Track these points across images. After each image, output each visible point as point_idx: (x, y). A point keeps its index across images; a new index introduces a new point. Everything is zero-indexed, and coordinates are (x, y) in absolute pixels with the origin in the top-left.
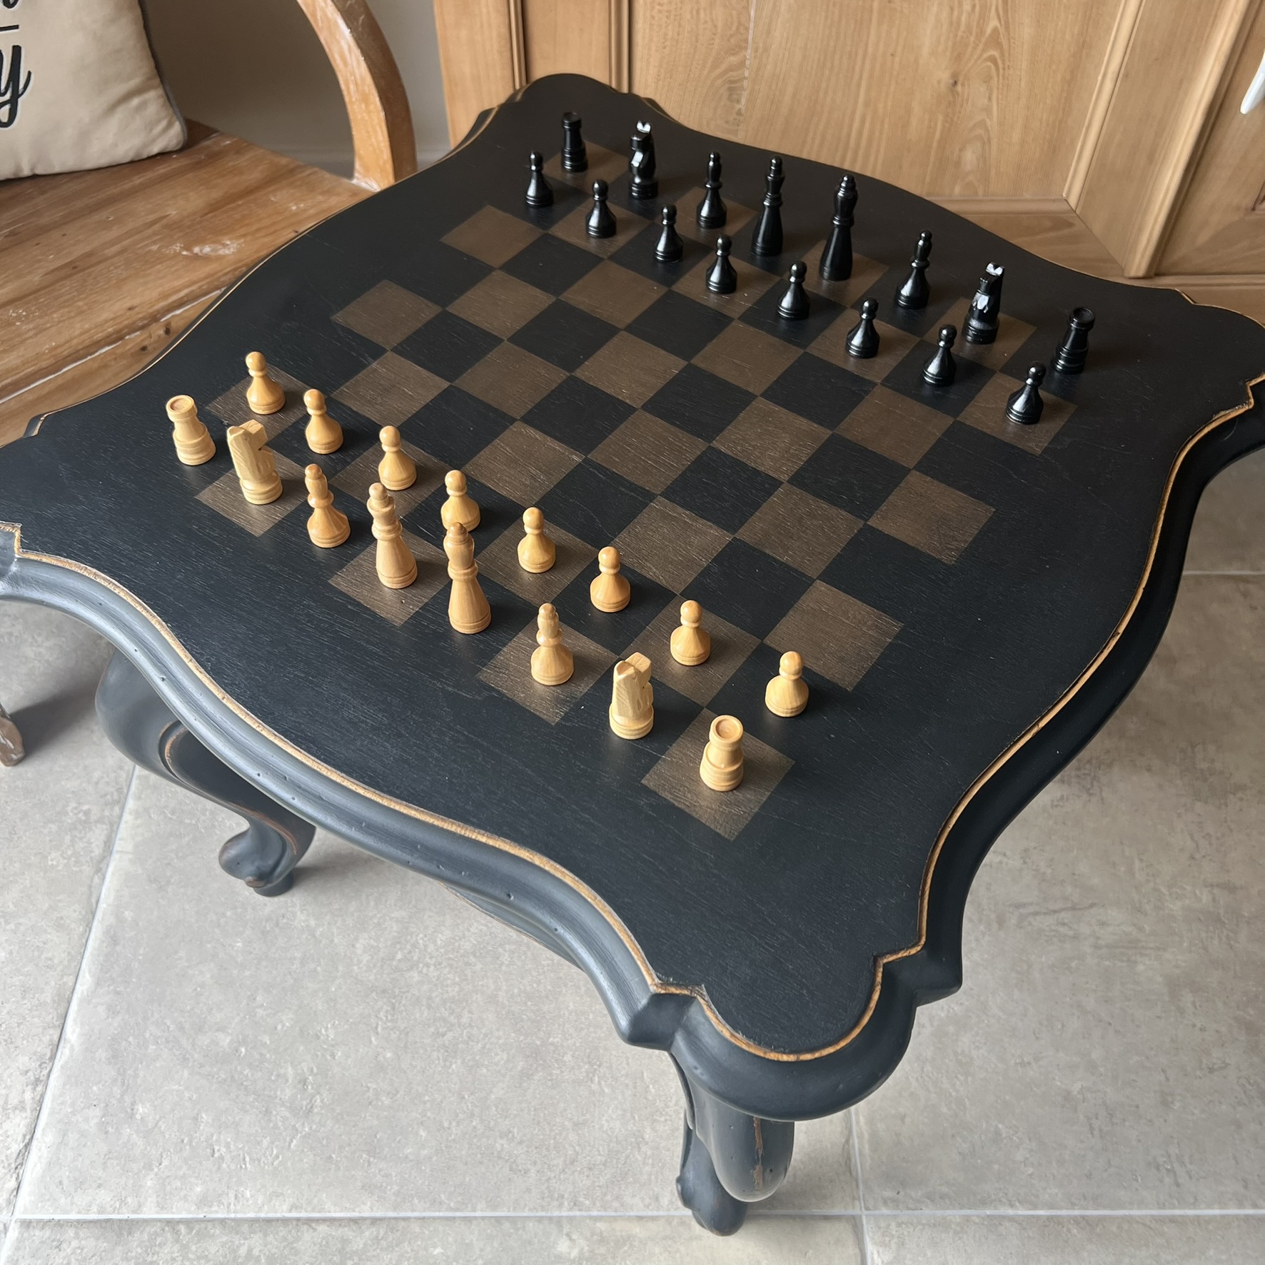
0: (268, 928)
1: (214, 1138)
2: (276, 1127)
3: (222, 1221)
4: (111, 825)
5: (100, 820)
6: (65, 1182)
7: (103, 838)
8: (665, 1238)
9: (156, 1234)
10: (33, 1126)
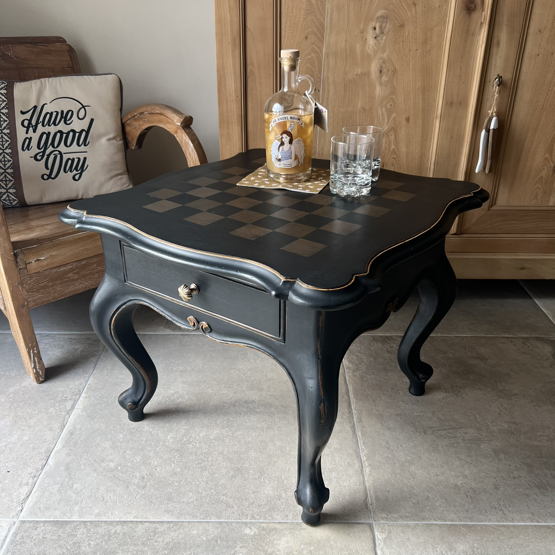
0: (133, 431)
1: (105, 495)
2: (131, 492)
3: (105, 522)
4: (75, 401)
5: (71, 399)
6: (42, 508)
7: (71, 404)
8: (290, 529)
9: (77, 525)
10: (31, 490)
